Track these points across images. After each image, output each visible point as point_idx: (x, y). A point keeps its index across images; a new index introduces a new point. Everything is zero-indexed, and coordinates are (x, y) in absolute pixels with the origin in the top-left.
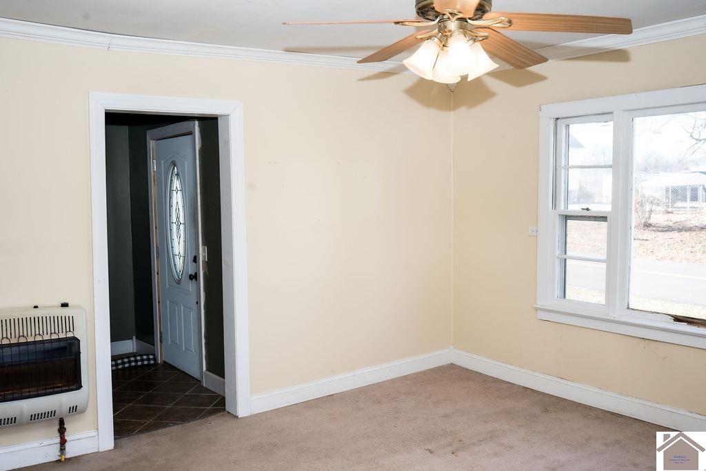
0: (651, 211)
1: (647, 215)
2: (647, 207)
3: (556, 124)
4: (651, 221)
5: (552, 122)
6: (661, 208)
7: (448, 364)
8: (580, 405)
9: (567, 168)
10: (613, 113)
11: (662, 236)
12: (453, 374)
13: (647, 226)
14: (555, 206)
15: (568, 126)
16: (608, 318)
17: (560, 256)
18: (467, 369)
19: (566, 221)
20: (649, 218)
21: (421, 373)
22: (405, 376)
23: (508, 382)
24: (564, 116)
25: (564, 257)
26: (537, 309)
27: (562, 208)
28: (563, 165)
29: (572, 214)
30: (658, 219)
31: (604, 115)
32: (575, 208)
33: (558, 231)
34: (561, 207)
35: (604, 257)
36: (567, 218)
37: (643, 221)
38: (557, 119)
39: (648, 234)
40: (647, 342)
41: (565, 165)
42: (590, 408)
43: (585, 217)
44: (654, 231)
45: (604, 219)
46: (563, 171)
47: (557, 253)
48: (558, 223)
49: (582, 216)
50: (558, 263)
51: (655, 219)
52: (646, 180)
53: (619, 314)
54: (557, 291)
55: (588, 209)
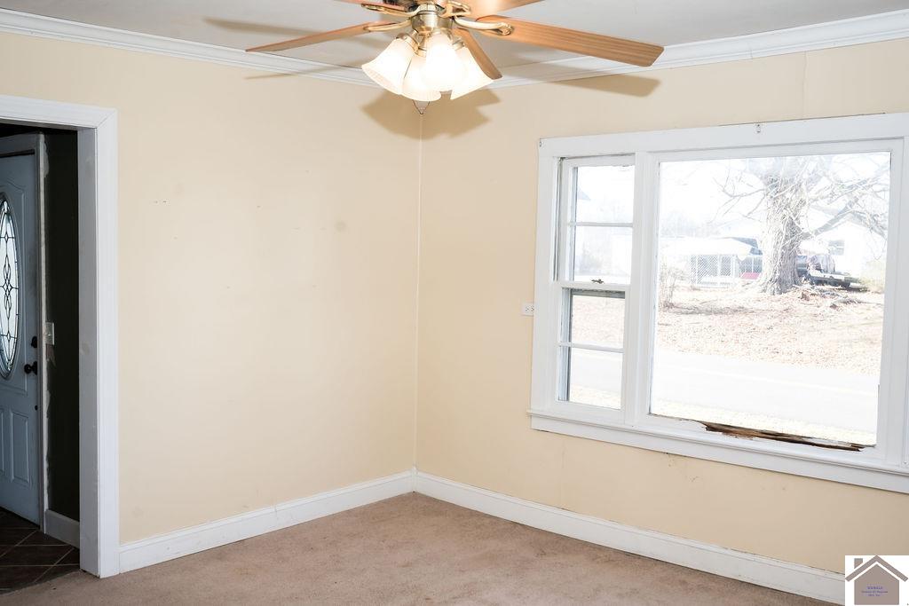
0: (673, 287)
1: (668, 293)
2: (668, 282)
3: (561, 165)
4: (673, 300)
5: (556, 162)
6: (686, 284)
7: (409, 493)
8: (585, 544)
9: (574, 225)
10: (634, 154)
11: (686, 320)
12: (417, 506)
13: (668, 306)
14: (557, 275)
15: (576, 169)
16: (623, 426)
17: (563, 344)
18: (435, 500)
19: (571, 297)
20: (671, 296)
21: (370, 506)
22: (349, 512)
23: (491, 516)
24: (572, 155)
25: (568, 344)
26: (530, 416)
27: (567, 279)
28: (569, 221)
29: (580, 288)
30: (682, 297)
31: (622, 157)
32: (583, 280)
33: (561, 310)
34: (566, 276)
35: (620, 346)
36: (573, 292)
37: (663, 299)
38: (562, 158)
39: (670, 317)
40: (672, 458)
41: (572, 222)
42: (600, 548)
43: (597, 291)
44: (677, 313)
45: (621, 294)
46: (569, 229)
47: (560, 339)
48: (561, 299)
49: (592, 291)
50: (560, 352)
51: (678, 298)
52: (667, 246)
53: (638, 421)
54: (559, 391)
55: (600, 281)
